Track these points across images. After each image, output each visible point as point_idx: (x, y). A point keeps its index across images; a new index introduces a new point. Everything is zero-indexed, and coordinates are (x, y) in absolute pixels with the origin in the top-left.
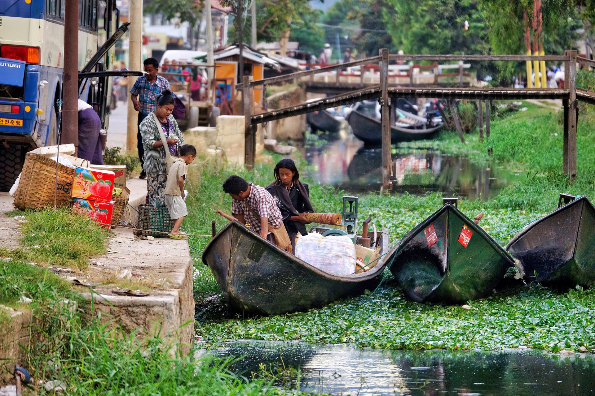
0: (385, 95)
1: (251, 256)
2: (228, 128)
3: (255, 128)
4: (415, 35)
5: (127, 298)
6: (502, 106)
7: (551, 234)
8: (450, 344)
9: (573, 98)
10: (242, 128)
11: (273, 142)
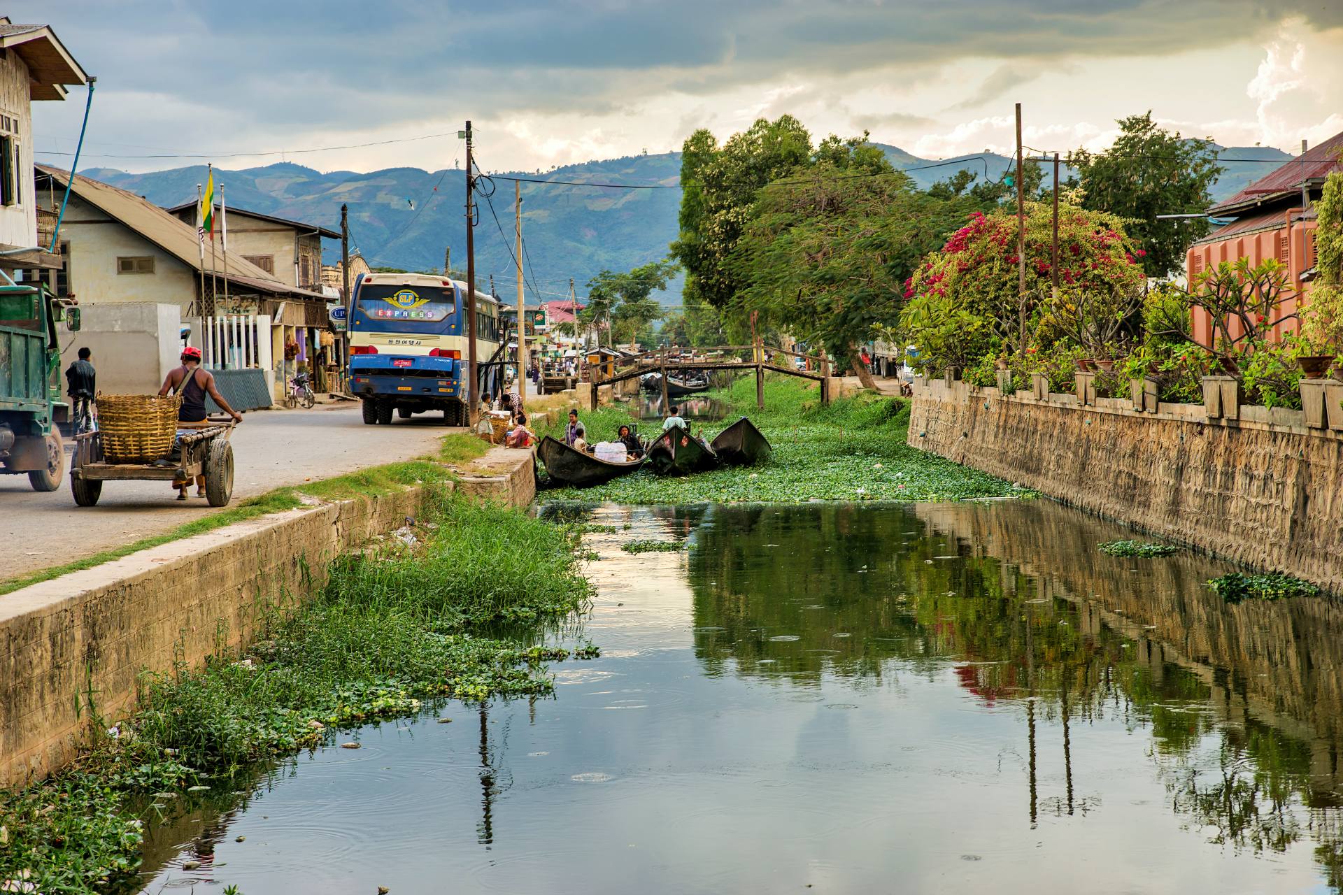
0: (663, 369)
1: (558, 453)
2: (582, 389)
3: (596, 389)
4: (698, 338)
5: (480, 479)
6: (741, 373)
7: (730, 437)
8: (666, 500)
9: (760, 367)
10: (589, 389)
11: (619, 396)
